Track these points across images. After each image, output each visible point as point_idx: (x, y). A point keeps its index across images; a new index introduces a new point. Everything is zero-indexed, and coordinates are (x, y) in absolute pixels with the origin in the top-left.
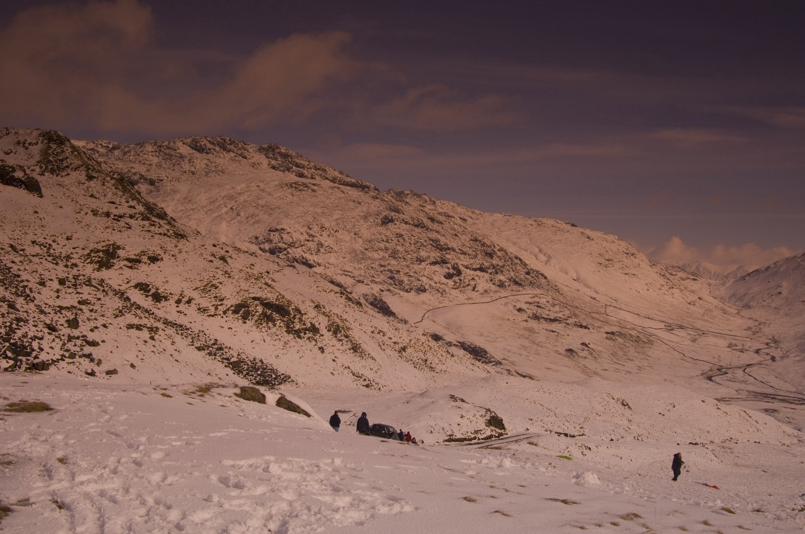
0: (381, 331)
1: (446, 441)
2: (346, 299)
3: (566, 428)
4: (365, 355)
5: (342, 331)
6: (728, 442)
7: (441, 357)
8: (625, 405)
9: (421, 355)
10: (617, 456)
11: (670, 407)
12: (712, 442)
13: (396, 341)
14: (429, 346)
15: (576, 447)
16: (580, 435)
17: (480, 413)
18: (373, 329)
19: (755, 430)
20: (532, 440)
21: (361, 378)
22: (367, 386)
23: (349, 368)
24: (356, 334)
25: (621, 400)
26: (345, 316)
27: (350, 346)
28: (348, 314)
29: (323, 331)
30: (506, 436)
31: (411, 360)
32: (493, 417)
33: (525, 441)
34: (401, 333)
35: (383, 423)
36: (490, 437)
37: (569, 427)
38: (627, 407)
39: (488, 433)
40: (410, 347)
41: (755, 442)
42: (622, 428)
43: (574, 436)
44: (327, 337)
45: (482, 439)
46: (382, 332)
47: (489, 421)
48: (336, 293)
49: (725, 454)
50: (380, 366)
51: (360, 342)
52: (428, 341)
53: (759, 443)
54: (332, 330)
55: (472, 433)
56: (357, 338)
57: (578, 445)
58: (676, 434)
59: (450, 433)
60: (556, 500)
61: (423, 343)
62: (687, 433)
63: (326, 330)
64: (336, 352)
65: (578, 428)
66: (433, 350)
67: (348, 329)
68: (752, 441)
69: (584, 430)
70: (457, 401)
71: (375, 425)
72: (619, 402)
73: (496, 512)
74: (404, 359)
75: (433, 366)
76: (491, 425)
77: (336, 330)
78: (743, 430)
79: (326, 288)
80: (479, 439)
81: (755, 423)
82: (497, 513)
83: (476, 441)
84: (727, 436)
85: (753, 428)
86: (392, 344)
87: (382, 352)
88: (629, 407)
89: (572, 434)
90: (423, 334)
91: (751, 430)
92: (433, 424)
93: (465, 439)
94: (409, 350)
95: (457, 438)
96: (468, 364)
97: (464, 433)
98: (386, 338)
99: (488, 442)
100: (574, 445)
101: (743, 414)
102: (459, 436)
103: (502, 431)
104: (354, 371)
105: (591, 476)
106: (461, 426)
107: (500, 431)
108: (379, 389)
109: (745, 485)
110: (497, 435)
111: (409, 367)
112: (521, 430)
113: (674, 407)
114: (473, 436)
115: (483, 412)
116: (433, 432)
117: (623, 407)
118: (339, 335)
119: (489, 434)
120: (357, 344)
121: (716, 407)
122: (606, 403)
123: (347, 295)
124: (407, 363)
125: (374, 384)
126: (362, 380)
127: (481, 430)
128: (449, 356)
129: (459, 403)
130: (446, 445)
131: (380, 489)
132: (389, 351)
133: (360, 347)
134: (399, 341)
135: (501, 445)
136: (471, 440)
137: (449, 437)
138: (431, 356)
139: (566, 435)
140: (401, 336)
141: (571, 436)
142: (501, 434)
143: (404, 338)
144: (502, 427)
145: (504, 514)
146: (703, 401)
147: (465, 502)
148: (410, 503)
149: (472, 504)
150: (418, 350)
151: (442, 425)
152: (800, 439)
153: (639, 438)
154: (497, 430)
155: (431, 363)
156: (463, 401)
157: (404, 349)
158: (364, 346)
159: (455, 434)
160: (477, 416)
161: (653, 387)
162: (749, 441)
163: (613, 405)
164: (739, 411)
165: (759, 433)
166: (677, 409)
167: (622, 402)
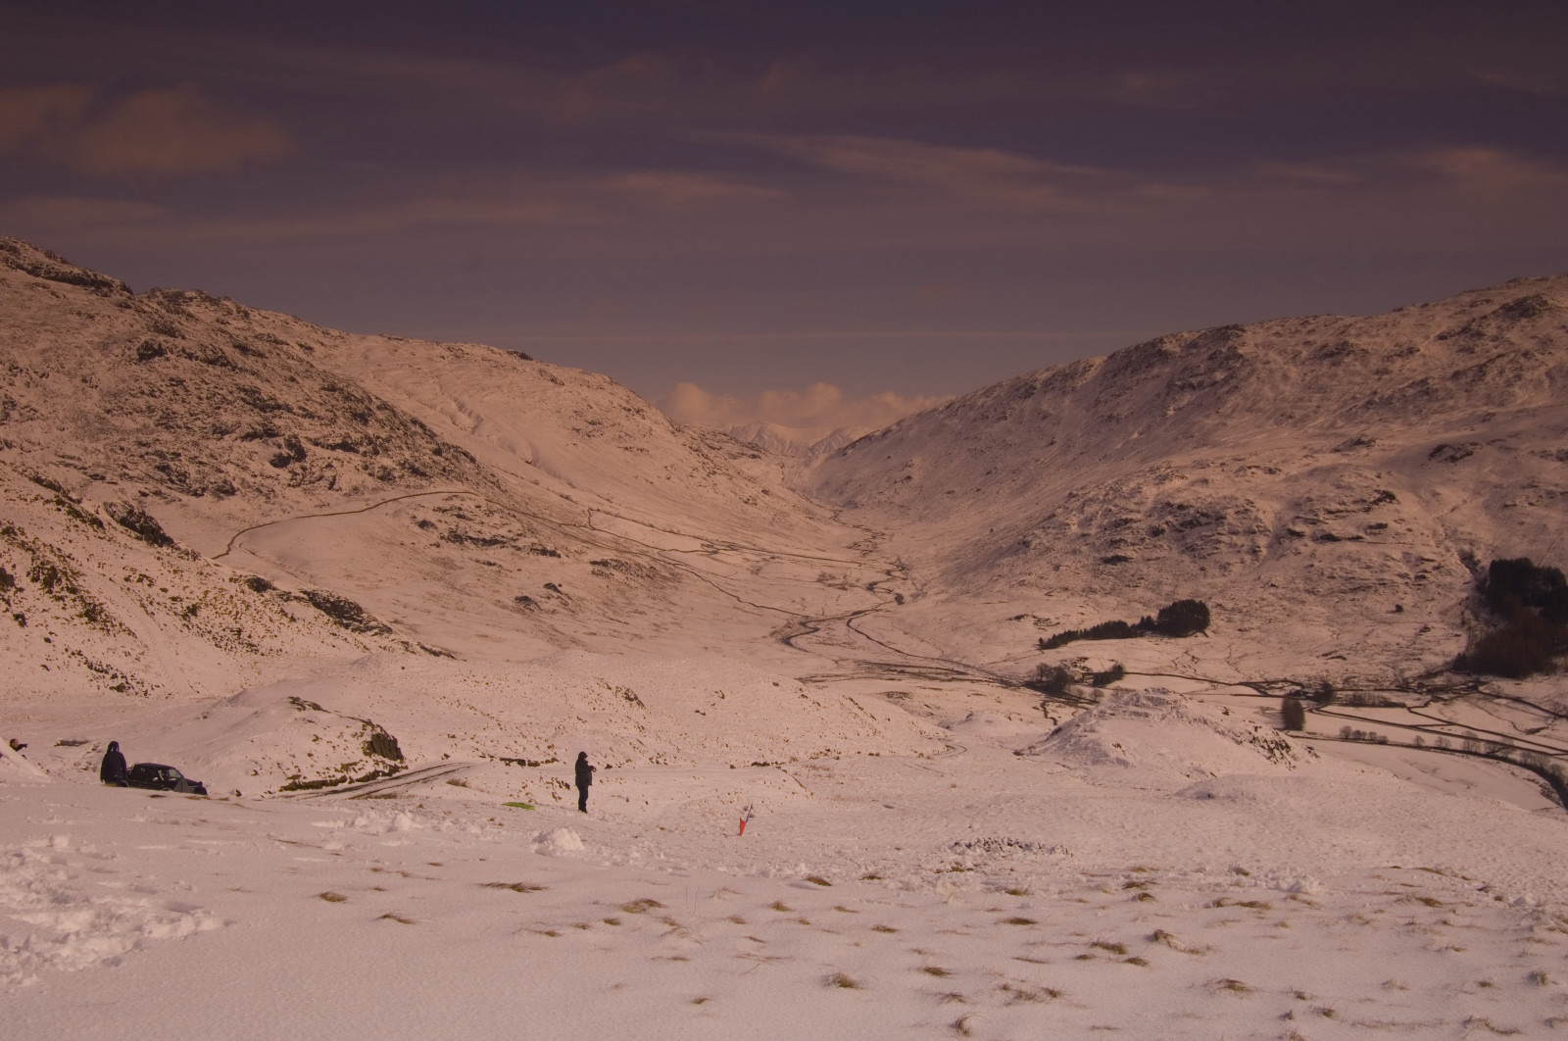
0: (145, 576)
1: (286, 788)
2: (69, 513)
3: (521, 750)
4: (113, 626)
5: (64, 580)
6: (822, 757)
7: (269, 624)
8: (631, 700)
9: (229, 621)
10: (619, 796)
11: (716, 698)
12: (794, 759)
13: (176, 595)
14: (244, 602)
15: (542, 784)
16: (547, 762)
17: (353, 731)
18: (127, 573)
19: (871, 732)
20: (456, 776)
21: (107, 672)
22: (120, 688)
23: (80, 653)
24: (93, 585)
25: (624, 690)
26: (67, 549)
27: (80, 609)
28: (73, 545)
29: (23, 580)
30: (404, 772)
31: (210, 632)
32: (378, 735)
33: (443, 780)
34: (185, 578)
35: (155, 761)
36: (374, 775)
37: (527, 746)
38: (634, 703)
39: (370, 768)
40: (207, 605)
41: (871, 754)
42: (627, 743)
43: (536, 764)
44: (32, 594)
45: (358, 780)
46: (147, 577)
47: (371, 744)
48: (47, 502)
49: (818, 780)
50: (146, 646)
51: (102, 600)
52: (243, 592)
53: (878, 755)
54: (42, 577)
55: (336, 770)
56: (94, 593)
57: (545, 780)
58: (727, 749)
59: (294, 772)
60: (501, 886)
61: (232, 597)
62: (747, 745)
63: (29, 579)
64: (51, 622)
65: (544, 747)
66: (252, 609)
67: (76, 574)
68: (865, 752)
69: (555, 750)
70: (305, 708)
71: (137, 767)
72: (620, 694)
73: (385, 917)
74: (195, 630)
75: (255, 642)
76: (375, 751)
77: (49, 577)
78: (848, 735)
79: (25, 492)
80: (352, 781)
81: (870, 720)
82: (387, 920)
83: (346, 785)
84: (821, 746)
85: (867, 728)
86: (169, 603)
87: (148, 618)
88: (640, 703)
89: (533, 760)
90: (231, 580)
91: (863, 733)
92: (258, 756)
93: (324, 783)
94: (203, 613)
95: (307, 781)
96: (324, 633)
97: (322, 771)
98: (155, 590)
99: (371, 785)
100: (537, 781)
101: (848, 703)
102: (312, 777)
103: (398, 763)
104: (90, 659)
105: (568, 837)
106: (315, 758)
107: (392, 763)
108: (146, 694)
109: (854, 835)
110: (387, 771)
111: (205, 645)
112: (433, 758)
113: (723, 697)
114: (339, 776)
115: (358, 727)
116: (259, 772)
117: (627, 704)
118: (56, 588)
119: (372, 770)
120: (95, 606)
121: (800, 693)
122: (596, 697)
123: (70, 507)
124: (200, 639)
125: (133, 683)
126: (108, 677)
127: (355, 764)
128: (285, 620)
129: (309, 713)
130: (287, 797)
131: (151, 892)
132: (162, 616)
133: (101, 612)
134: (183, 595)
135: (395, 789)
136: (335, 783)
137: (291, 781)
138: (250, 623)
139: (521, 762)
140: (186, 584)
141: (530, 764)
142: (395, 769)
143: (192, 588)
144: (398, 755)
145: (400, 921)
146: (776, 685)
147: (324, 902)
148: (213, 913)
149: (338, 905)
150: (222, 611)
151: (277, 757)
152: (949, 744)
153: (661, 760)
154: (387, 761)
155: (250, 637)
156: (316, 707)
157: (193, 610)
158: (110, 608)
159: (303, 774)
160: (346, 737)
161: (684, 661)
162: (859, 753)
163: (609, 701)
164: (842, 699)
165: (878, 737)
166: (729, 702)
167: (626, 694)
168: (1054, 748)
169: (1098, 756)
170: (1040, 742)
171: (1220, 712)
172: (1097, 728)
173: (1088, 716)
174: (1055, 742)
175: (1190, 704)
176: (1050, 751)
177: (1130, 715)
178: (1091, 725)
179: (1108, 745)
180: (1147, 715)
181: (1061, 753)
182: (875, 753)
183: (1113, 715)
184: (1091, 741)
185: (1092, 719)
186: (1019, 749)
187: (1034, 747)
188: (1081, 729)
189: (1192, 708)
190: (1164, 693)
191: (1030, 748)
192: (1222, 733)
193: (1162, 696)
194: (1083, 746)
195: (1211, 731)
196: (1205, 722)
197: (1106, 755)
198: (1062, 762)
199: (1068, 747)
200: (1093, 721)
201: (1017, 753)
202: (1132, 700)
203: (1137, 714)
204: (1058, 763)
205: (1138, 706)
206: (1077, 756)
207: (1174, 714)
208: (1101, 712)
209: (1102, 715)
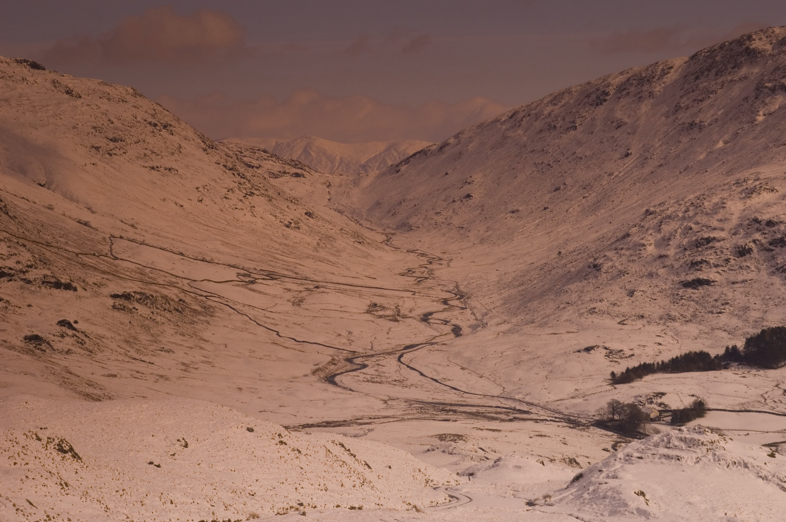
6: (291, 512)
8: (65, 452)
11: (178, 447)
12: (254, 516)
19: (358, 483)
25: (57, 441)
38: (68, 455)
41: (352, 508)
53: (360, 508)
58: (174, 505)
68: (345, 505)
72: (52, 445)
78: (330, 486)
81: (361, 468)
84: (294, 499)
85: (353, 478)
88: (76, 456)
91: (348, 483)
101: (337, 450)
113: (186, 446)
117: (58, 457)
121: (278, 439)
122: (18, 449)
146: (250, 430)
161: (145, 406)
162: (338, 506)
163: (35, 454)
164: (330, 446)
165: (366, 487)
166: (193, 451)
167: (59, 445)
168: (571, 497)
169: (618, 506)
170: (559, 491)
171: (765, 454)
172: (621, 474)
173: (612, 460)
174: (574, 490)
175: (729, 446)
176: (565, 502)
177: (659, 459)
178: (615, 471)
179: (629, 495)
180: (678, 459)
181: (578, 502)
182: (357, 506)
183: (641, 458)
184: (611, 488)
185: (617, 463)
186: (533, 498)
187: (549, 496)
188: (604, 475)
189: (733, 449)
190: (700, 432)
191: (545, 497)
192: (765, 478)
193: (696, 436)
194: (602, 494)
195: (752, 476)
196: (746, 466)
197: (626, 505)
198: (576, 514)
199: (586, 496)
200: (618, 465)
201: (530, 504)
202: (663, 441)
203: (668, 457)
204: (571, 515)
205: (669, 448)
206: (594, 506)
207: (710, 457)
208: (628, 456)
209: (628, 458)
